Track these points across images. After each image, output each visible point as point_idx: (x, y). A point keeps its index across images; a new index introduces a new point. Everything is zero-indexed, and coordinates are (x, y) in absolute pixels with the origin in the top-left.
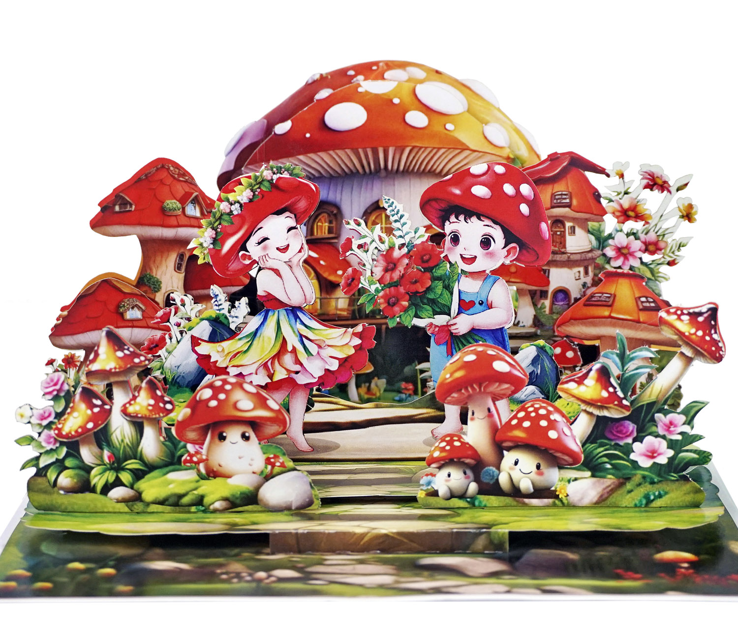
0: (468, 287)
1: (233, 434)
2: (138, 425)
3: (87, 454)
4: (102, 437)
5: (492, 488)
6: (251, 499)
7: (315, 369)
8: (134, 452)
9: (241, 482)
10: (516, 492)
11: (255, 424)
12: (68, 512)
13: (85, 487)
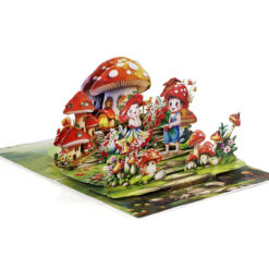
1: (150, 163)
2: (130, 165)
3: (119, 176)
4: (122, 170)
5: (199, 165)
6: (152, 179)
8: (129, 173)
9: (151, 176)
10: (204, 165)
11: (155, 160)
12: (113, 192)
13: (118, 184)
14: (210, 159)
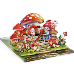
0: (46, 32)
1: (35, 46)
2: (28, 47)
3: (24, 49)
5: (52, 47)
6: (36, 51)
7: (35, 39)
8: (27, 49)
9: (35, 50)
10: (54, 47)
11: (36, 45)
12: (23, 54)
13: (24, 52)
14: (56, 46)
